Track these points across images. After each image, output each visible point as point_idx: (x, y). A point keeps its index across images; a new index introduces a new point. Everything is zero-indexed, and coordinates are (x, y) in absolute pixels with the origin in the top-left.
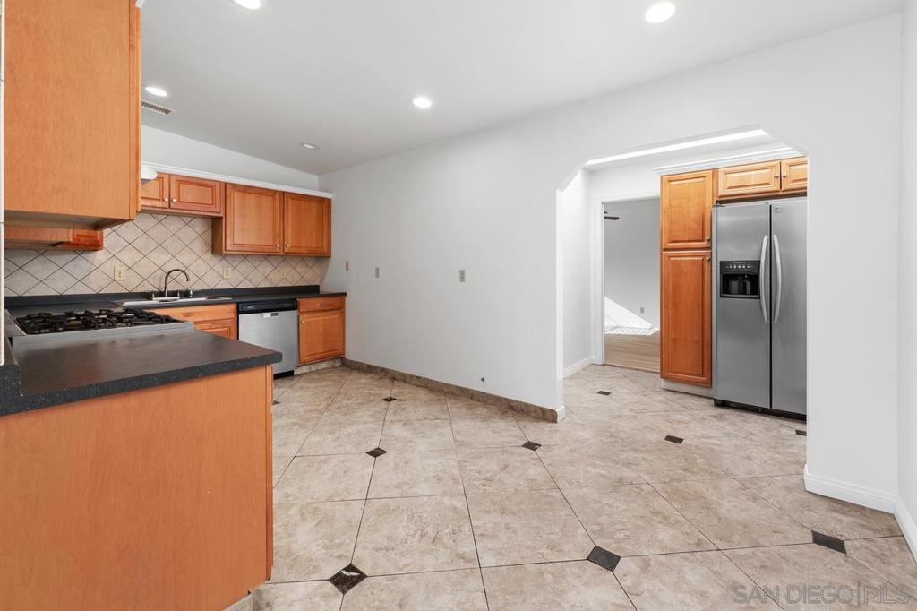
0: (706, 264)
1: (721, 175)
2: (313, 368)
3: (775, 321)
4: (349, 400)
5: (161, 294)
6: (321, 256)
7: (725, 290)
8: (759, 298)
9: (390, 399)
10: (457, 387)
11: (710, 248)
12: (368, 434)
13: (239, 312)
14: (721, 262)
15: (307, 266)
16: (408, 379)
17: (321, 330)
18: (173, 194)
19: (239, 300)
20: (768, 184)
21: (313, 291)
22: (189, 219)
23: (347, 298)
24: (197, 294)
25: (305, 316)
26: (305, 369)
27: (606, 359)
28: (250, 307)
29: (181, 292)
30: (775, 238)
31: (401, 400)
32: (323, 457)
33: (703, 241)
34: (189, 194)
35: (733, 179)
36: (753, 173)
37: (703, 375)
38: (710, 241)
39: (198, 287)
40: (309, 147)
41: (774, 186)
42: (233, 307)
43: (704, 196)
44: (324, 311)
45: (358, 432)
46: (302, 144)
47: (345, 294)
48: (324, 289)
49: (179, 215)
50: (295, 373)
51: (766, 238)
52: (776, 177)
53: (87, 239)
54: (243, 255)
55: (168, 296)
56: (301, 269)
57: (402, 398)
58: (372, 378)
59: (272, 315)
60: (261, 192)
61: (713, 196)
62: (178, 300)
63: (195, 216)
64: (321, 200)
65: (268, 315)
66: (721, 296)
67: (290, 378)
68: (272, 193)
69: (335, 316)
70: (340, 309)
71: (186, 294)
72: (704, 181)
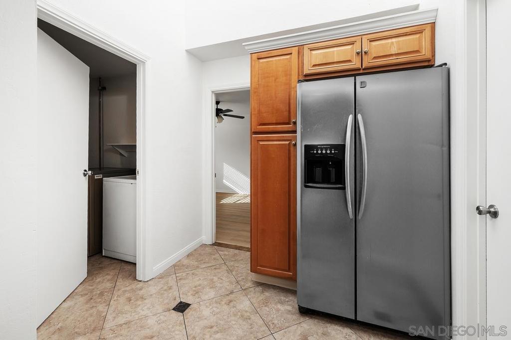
0: (292, 149)
1: (306, 51)
3: (360, 217)
7: (309, 179)
8: (344, 188)
11: (295, 132)
14: (306, 146)
20: (349, 61)
27: (217, 238)
30: (359, 117)
33: (288, 123)
35: (318, 56)
36: (335, 49)
37: (289, 270)
38: (295, 123)
41: (356, 64)
43: (290, 75)
51: (351, 118)
52: (358, 53)
61: (298, 75)
66: (306, 186)
72: (290, 58)
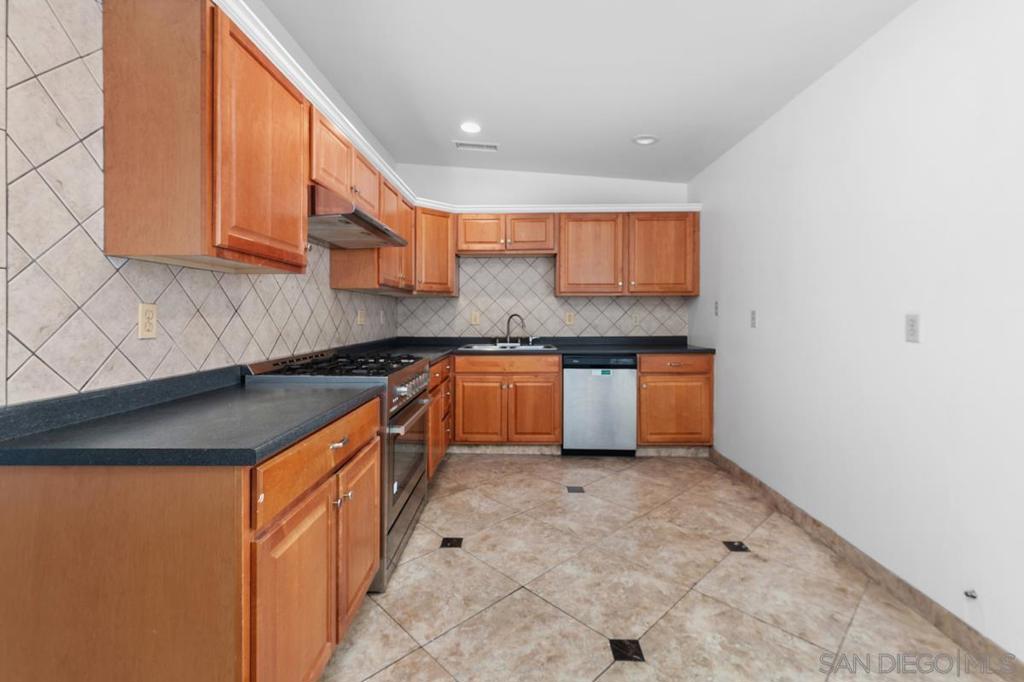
2: (664, 452)
4: (671, 521)
5: (503, 340)
6: (687, 296)
9: (736, 547)
10: (899, 581)
12: (646, 601)
13: (565, 366)
15: (670, 309)
16: (799, 519)
17: (673, 401)
18: (509, 234)
19: (565, 352)
21: (676, 344)
22: (532, 260)
23: (717, 357)
24: (536, 342)
25: (649, 378)
26: (651, 452)
28: (576, 361)
29: (521, 339)
31: (756, 557)
32: (550, 609)
34: (524, 233)
39: (537, 335)
40: (645, 142)
42: (556, 359)
44: (679, 374)
45: (634, 590)
46: (634, 141)
47: (712, 352)
48: (693, 343)
49: (523, 256)
50: (638, 454)
53: (438, 286)
54: (587, 297)
55: (511, 342)
56: (661, 313)
57: (762, 553)
58: (739, 493)
59: (603, 373)
60: (598, 218)
62: (519, 347)
63: (537, 256)
64: (681, 217)
65: (598, 372)
67: (628, 459)
68: (612, 217)
69: (696, 383)
70: (707, 373)
71: (525, 341)
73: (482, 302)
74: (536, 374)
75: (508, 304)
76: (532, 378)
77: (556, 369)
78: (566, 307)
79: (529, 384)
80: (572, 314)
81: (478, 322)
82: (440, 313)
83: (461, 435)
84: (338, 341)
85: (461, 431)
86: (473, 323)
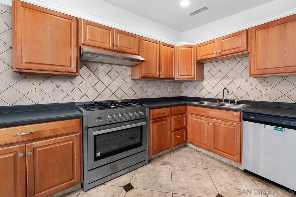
5: (221, 100)
13: (244, 119)
18: (220, 48)
29: (230, 101)
42: (238, 114)
53: (187, 76)
55: (225, 102)
65: (272, 127)
73: (214, 82)
74: (225, 120)
75: (226, 83)
76: (223, 122)
77: (238, 120)
78: (264, 83)
79: (222, 125)
80: (269, 88)
81: (211, 92)
82: (196, 87)
83: (190, 140)
84: (136, 97)
85: (190, 139)
86: (209, 92)
